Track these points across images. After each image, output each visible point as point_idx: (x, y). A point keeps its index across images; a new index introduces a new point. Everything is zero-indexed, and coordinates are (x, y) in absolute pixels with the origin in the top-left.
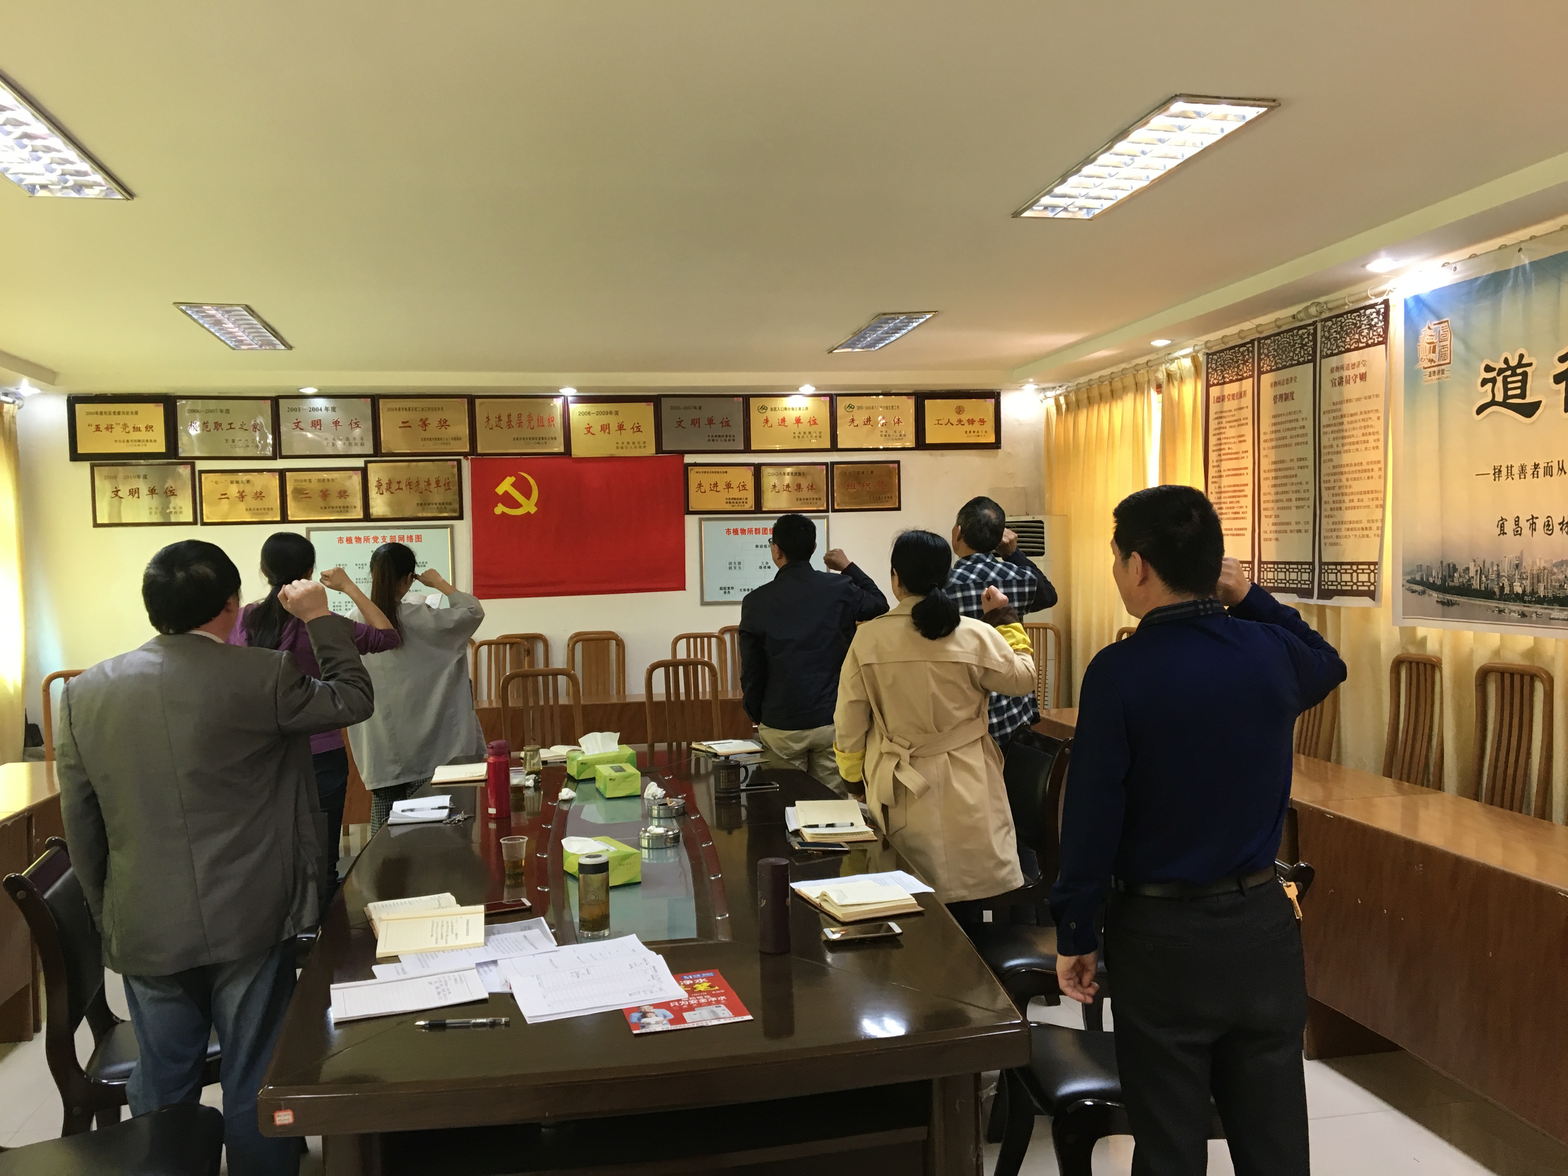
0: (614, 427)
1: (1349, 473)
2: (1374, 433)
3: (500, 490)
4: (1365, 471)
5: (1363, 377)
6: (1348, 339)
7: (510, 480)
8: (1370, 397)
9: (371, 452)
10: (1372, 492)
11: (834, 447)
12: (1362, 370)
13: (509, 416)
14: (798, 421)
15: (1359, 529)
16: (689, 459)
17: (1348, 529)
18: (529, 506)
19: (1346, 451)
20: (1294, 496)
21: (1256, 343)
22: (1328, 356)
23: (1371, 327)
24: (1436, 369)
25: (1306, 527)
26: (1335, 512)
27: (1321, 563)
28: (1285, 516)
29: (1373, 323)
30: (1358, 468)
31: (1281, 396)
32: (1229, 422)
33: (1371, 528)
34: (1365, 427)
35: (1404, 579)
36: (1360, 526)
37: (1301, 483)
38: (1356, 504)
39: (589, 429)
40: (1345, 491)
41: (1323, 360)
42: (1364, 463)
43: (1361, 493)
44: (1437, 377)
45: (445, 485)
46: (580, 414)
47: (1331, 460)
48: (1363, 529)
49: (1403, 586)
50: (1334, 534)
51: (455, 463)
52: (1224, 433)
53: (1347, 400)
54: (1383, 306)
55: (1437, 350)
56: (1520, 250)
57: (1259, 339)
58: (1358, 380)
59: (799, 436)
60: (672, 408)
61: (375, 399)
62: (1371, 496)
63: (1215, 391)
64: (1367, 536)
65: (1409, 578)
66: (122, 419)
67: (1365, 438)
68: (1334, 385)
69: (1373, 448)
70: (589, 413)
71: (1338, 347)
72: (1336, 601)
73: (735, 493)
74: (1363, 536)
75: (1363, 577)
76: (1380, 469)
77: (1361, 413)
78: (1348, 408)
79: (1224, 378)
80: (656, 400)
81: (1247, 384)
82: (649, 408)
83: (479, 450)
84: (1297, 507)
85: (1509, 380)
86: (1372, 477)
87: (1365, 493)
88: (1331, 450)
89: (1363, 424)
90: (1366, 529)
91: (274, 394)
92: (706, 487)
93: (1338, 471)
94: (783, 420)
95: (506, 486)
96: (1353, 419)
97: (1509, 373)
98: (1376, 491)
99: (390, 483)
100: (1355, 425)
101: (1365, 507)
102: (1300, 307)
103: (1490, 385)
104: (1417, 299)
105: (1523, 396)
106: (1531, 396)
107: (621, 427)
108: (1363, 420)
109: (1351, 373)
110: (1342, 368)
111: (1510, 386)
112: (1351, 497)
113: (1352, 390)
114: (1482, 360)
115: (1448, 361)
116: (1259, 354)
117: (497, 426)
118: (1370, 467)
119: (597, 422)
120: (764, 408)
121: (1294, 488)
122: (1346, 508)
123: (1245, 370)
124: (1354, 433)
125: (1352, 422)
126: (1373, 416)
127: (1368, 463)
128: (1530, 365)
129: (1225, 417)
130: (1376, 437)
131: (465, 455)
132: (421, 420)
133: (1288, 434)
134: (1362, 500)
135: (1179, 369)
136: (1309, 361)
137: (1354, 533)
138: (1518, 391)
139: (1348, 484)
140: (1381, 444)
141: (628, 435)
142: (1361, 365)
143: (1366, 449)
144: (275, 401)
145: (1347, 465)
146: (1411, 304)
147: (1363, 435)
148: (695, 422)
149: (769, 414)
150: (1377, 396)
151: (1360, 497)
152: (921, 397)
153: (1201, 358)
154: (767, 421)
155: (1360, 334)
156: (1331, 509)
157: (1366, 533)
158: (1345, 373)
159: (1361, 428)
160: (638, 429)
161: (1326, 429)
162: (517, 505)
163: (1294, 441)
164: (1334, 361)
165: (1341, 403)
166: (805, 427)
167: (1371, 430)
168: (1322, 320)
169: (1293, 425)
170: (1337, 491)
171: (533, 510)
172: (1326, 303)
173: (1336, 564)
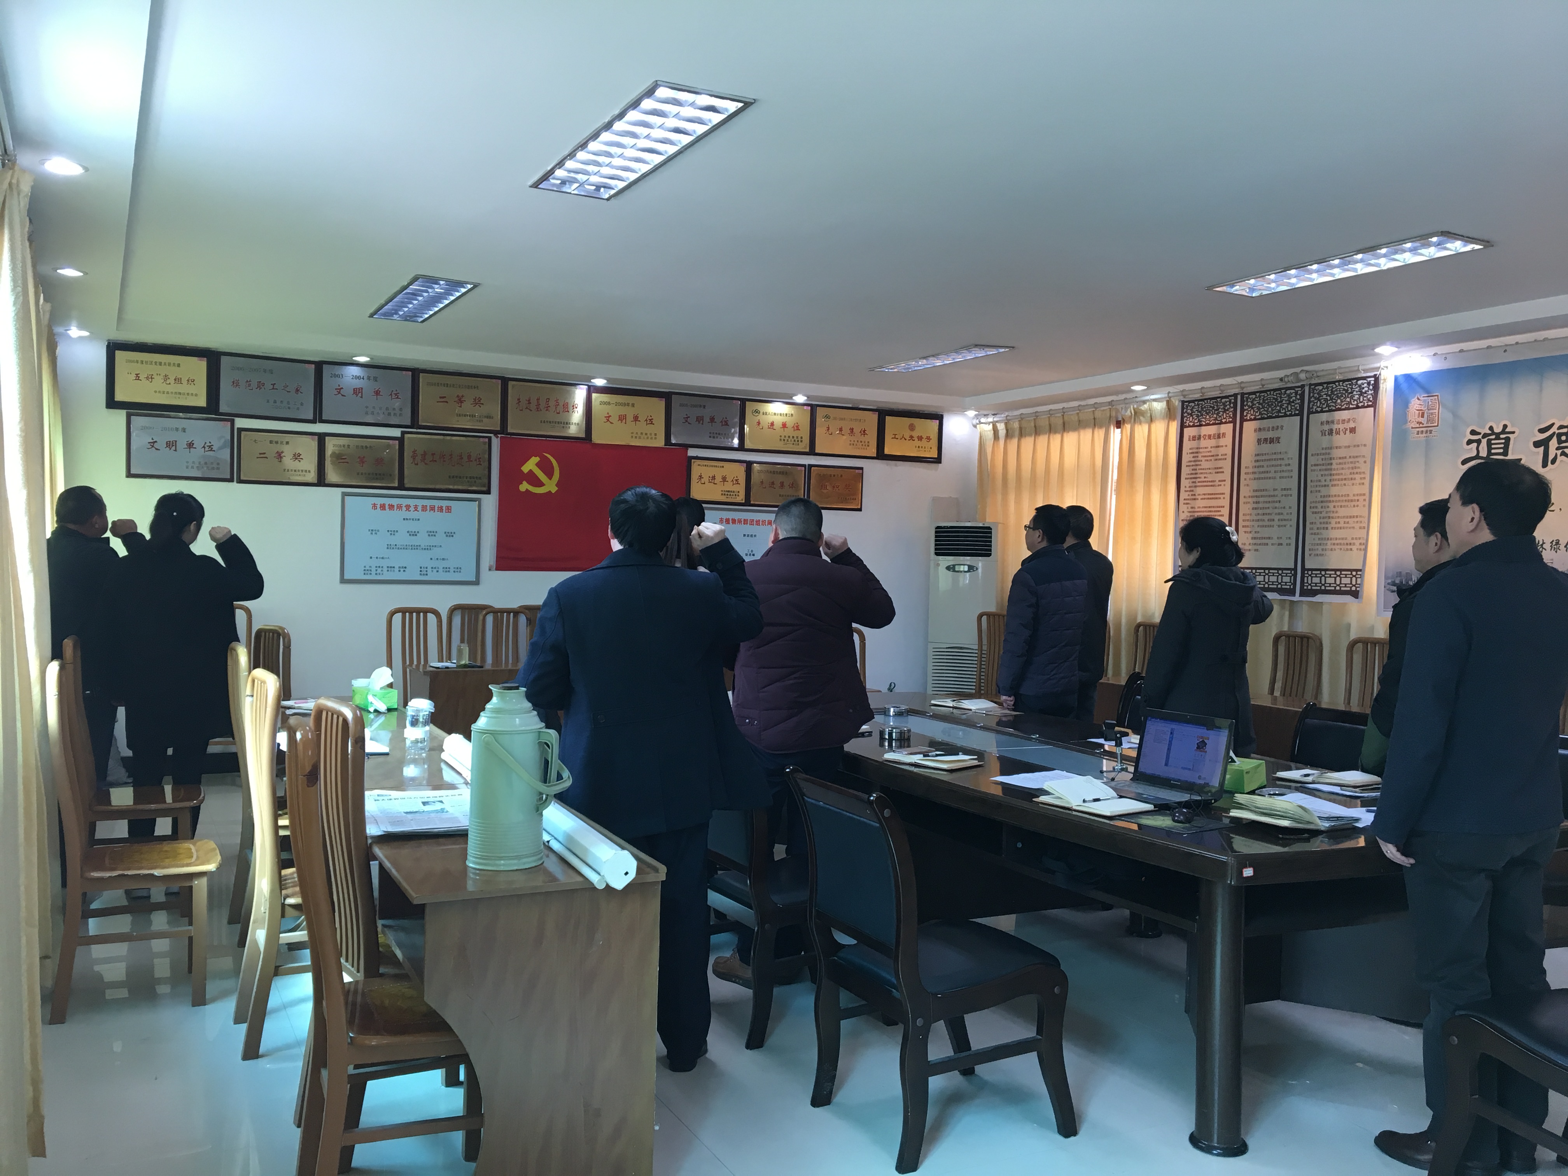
0: (630, 418)
1: (1336, 501)
2: (1360, 473)
3: (526, 468)
4: (1352, 501)
5: (1353, 430)
6: (1339, 401)
7: (535, 460)
8: (1358, 446)
9: (409, 423)
10: (1357, 517)
11: (812, 452)
12: (1352, 425)
13: (538, 400)
14: (784, 425)
15: (1344, 544)
16: (692, 452)
17: (1334, 544)
18: (550, 486)
19: (1335, 485)
20: (1277, 518)
21: (1239, 397)
22: (1317, 412)
23: (1361, 394)
24: (1424, 429)
25: (1288, 541)
26: (1322, 531)
27: (1303, 569)
28: (1266, 532)
29: (1364, 391)
30: (1344, 498)
31: (1266, 440)
32: (1204, 456)
33: (1354, 544)
34: (1352, 468)
35: (1385, 582)
36: (1345, 542)
37: (1284, 508)
38: (1342, 525)
39: (608, 418)
40: (1331, 515)
41: (1311, 416)
42: (1351, 495)
43: (1347, 517)
44: (1424, 435)
45: (476, 460)
46: (602, 403)
47: (1319, 491)
48: (1347, 544)
49: (1385, 587)
50: (1320, 548)
51: (487, 440)
52: (1200, 465)
53: (1337, 447)
54: (1373, 379)
55: (1426, 416)
56: (1505, 351)
57: (1243, 394)
58: (1348, 432)
59: (783, 439)
60: (681, 405)
61: (416, 373)
62: (1355, 520)
63: (1188, 432)
64: (1351, 549)
65: (1390, 581)
66: (164, 370)
67: (1353, 476)
68: (1323, 433)
69: (1360, 484)
70: (609, 403)
71: (1328, 406)
72: (1319, 598)
73: (728, 486)
74: (1347, 550)
75: (1346, 581)
76: (1365, 500)
77: (1350, 457)
78: (1336, 453)
79: (1200, 421)
80: (667, 396)
81: (1227, 429)
82: (661, 404)
83: (510, 430)
84: (1279, 526)
85: (1493, 442)
86: (1358, 506)
87: (1351, 517)
88: (1318, 483)
89: (1353, 465)
90: (1350, 544)
91: (317, 359)
92: (705, 479)
93: (1325, 500)
94: (772, 424)
95: (531, 465)
96: (1341, 461)
97: (1493, 437)
98: (1360, 516)
99: (425, 454)
100: (1344, 466)
101: (1350, 528)
102: (1289, 372)
103: (1475, 445)
104: (1408, 377)
105: (1505, 453)
106: (1512, 454)
107: (636, 419)
108: (1351, 462)
109: (1341, 426)
110: (1333, 422)
111: (1493, 446)
112: (1338, 520)
113: (1341, 440)
114: (1468, 426)
115: (1436, 424)
116: (1242, 406)
117: (527, 408)
118: (1356, 498)
119: (615, 412)
120: (757, 412)
121: (1277, 511)
122: (1332, 528)
123: (1225, 417)
124: (1343, 472)
125: (1340, 464)
126: (1361, 460)
127: (1354, 495)
128: (1513, 433)
129: (1200, 452)
130: (1362, 476)
131: (496, 433)
132: (458, 396)
133: (1273, 469)
134: (1348, 523)
135: (1150, 410)
136: (1296, 415)
137: (1339, 547)
138: (1501, 451)
139: (1334, 510)
140: (1367, 482)
141: (642, 426)
142: (1351, 422)
143: (1353, 484)
144: (319, 366)
145: (1335, 496)
146: (1401, 380)
147: (1351, 473)
148: (700, 419)
149: (761, 418)
150: (1365, 445)
151: (1347, 520)
152: (883, 413)
153: (1177, 403)
154: (759, 423)
155: (1352, 398)
156: (1318, 529)
157: (1349, 547)
158: (1335, 427)
159: (1349, 468)
160: (651, 422)
161: (1314, 468)
162: (540, 484)
163: (1279, 474)
164: (1324, 417)
165: (1331, 448)
166: (789, 432)
167: (1358, 470)
168: (1310, 385)
169: (1279, 462)
170: (1324, 515)
171: (554, 489)
172: (1316, 372)
173: (1321, 570)
